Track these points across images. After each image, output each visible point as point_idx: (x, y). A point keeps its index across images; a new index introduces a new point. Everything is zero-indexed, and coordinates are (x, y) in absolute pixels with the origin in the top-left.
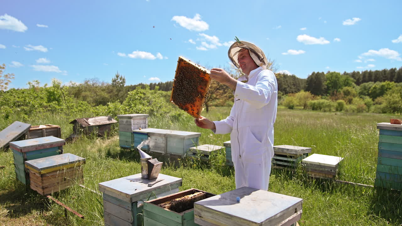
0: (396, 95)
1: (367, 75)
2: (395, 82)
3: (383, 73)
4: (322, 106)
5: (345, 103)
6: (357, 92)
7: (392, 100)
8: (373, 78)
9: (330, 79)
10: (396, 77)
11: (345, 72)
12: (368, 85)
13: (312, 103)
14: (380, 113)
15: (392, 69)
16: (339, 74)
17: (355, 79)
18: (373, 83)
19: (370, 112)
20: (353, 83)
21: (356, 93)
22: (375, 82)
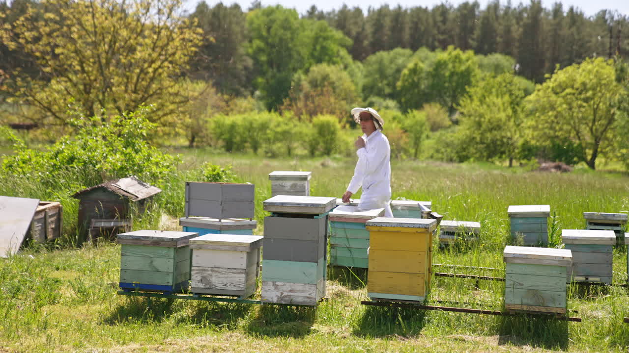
0: (499, 101)
1: (388, 22)
2: (477, 51)
3: (439, 18)
4: (259, 137)
5: (338, 126)
6: (356, 84)
7: (487, 117)
8: (406, 35)
9: (264, 33)
10: (477, 33)
11: (313, 8)
12: (392, 61)
13: (223, 125)
14: (451, 160)
15: (465, 5)
16: (293, 12)
17: (348, 33)
18: (408, 51)
19: (422, 157)
20: (343, 52)
21: (353, 88)
22: (415, 48)
